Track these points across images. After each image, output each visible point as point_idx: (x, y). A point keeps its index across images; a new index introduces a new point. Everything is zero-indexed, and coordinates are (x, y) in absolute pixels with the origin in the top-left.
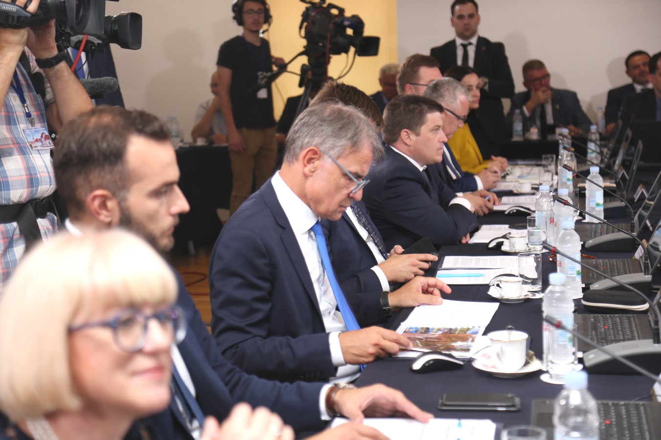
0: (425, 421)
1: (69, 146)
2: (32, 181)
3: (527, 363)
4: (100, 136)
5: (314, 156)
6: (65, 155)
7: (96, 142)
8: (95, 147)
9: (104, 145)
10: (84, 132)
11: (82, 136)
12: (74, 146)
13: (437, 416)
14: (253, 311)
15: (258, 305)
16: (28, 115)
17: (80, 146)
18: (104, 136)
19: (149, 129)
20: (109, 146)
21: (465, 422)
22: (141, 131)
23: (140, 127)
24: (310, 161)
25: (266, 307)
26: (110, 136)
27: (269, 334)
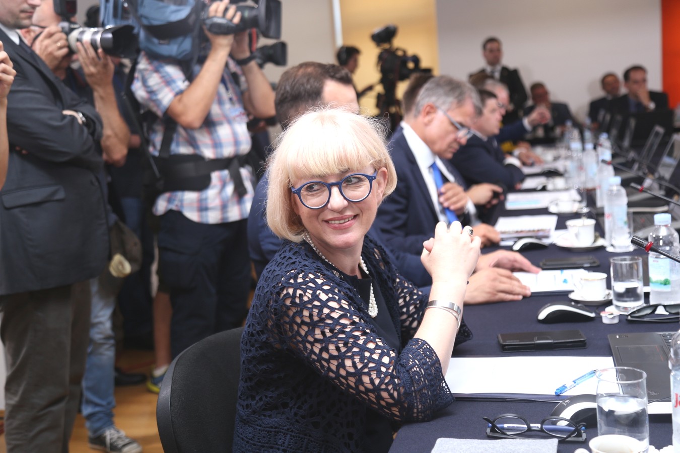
0: (537, 273)
1: (285, 88)
2: (236, 143)
3: (595, 241)
4: (305, 80)
5: (432, 109)
6: (283, 94)
7: (303, 84)
8: (302, 88)
9: (309, 87)
10: (295, 78)
11: (294, 81)
12: (288, 88)
13: (544, 269)
14: (395, 219)
15: (399, 215)
16: (231, 99)
17: (293, 88)
18: (308, 81)
19: (338, 75)
20: (311, 87)
21: (566, 272)
22: (333, 77)
23: (332, 74)
24: (428, 113)
25: (403, 217)
26: (312, 81)
27: (407, 235)
